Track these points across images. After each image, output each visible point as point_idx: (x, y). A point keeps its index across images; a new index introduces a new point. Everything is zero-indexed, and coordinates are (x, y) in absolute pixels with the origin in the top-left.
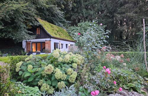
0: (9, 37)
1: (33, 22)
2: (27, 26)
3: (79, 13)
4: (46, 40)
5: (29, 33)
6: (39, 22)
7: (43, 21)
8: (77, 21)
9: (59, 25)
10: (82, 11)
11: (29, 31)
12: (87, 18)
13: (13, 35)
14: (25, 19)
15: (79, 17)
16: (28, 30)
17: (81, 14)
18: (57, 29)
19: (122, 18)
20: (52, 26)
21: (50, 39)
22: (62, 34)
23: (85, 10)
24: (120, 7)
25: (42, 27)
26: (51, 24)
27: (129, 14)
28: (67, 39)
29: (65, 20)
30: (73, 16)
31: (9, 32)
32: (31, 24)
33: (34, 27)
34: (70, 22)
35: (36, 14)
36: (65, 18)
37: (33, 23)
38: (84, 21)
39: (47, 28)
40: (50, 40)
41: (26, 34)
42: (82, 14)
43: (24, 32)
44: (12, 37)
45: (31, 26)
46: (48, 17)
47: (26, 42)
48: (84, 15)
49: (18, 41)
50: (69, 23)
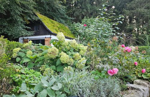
0: (4, 32)
1: (31, 16)
2: (24, 20)
3: (83, 9)
4: (46, 38)
5: (26, 29)
6: (37, 17)
7: (43, 16)
8: (80, 17)
9: (61, 22)
10: (87, 7)
11: (27, 27)
12: (91, 14)
13: (8, 30)
14: (22, 11)
15: (83, 13)
16: (26, 25)
17: (85, 10)
18: (59, 26)
19: (132, 14)
20: (52, 22)
21: (51, 35)
22: (63, 31)
23: (90, 5)
24: (130, 2)
25: (42, 22)
26: (51, 20)
27: (139, 9)
28: (69, 37)
29: (67, 17)
30: (76, 12)
31: (4, 27)
32: (29, 18)
33: (32, 23)
34: (72, 18)
35: (35, 8)
36: (67, 14)
37: (31, 18)
38: (88, 17)
39: (47, 24)
40: (50, 37)
41: (23, 29)
42: (87, 10)
43: (20, 27)
44: (8, 32)
45: (29, 21)
46: (48, 12)
47: (23, 39)
48: (89, 11)
49: (14, 37)
50: (71, 20)
